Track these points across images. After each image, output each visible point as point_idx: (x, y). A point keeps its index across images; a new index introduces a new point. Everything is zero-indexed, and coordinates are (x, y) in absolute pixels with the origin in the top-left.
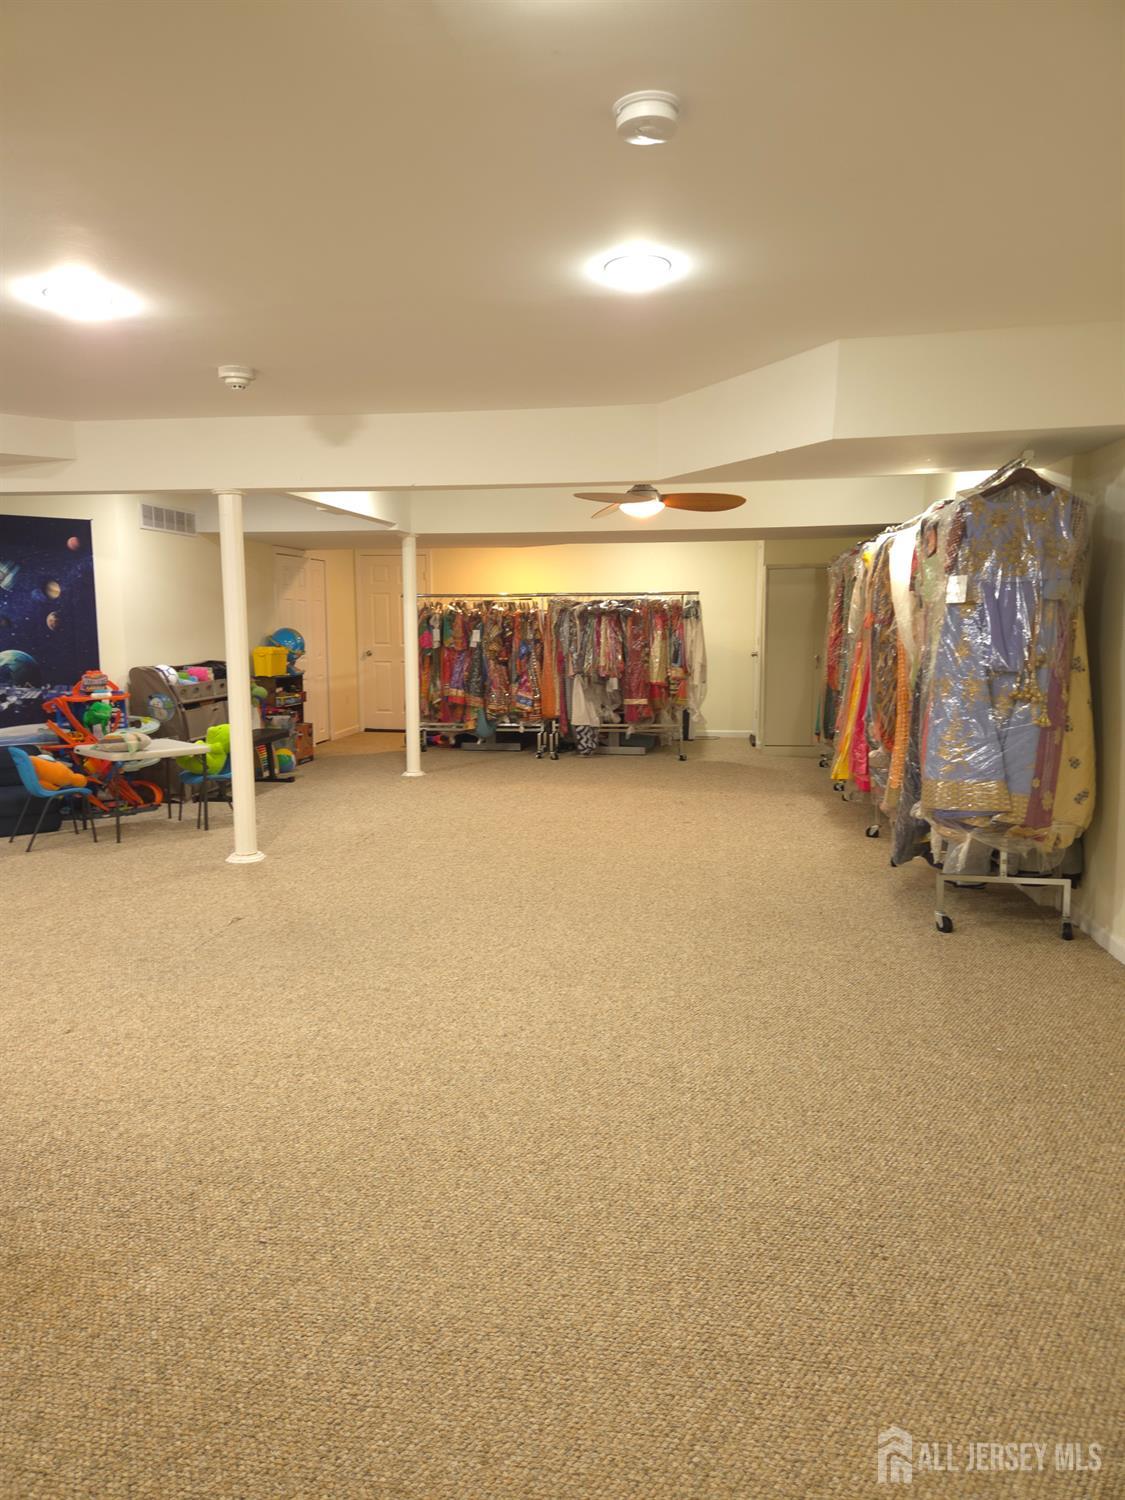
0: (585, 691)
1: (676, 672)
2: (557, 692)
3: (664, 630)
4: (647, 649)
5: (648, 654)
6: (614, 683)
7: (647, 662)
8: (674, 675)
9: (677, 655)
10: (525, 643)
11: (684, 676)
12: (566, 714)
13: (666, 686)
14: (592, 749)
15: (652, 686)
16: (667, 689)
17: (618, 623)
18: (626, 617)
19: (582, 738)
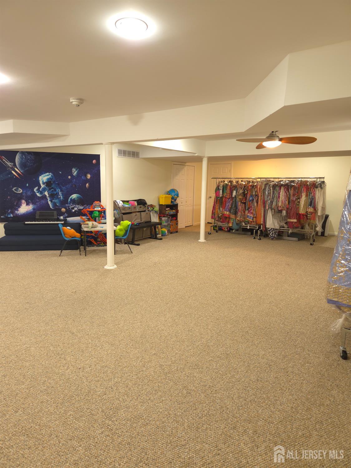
0: (272, 215)
1: (311, 210)
2: (262, 215)
3: (307, 192)
4: (299, 200)
5: (299, 202)
6: (284, 213)
7: (298, 205)
8: (309, 211)
9: (312, 203)
10: (252, 196)
11: (314, 211)
12: (265, 224)
13: (306, 215)
14: (274, 237)
15: (300, 214)
16: (307, 216)
17: (288, 190)
18: (291, 187)
19: (270, 233)
